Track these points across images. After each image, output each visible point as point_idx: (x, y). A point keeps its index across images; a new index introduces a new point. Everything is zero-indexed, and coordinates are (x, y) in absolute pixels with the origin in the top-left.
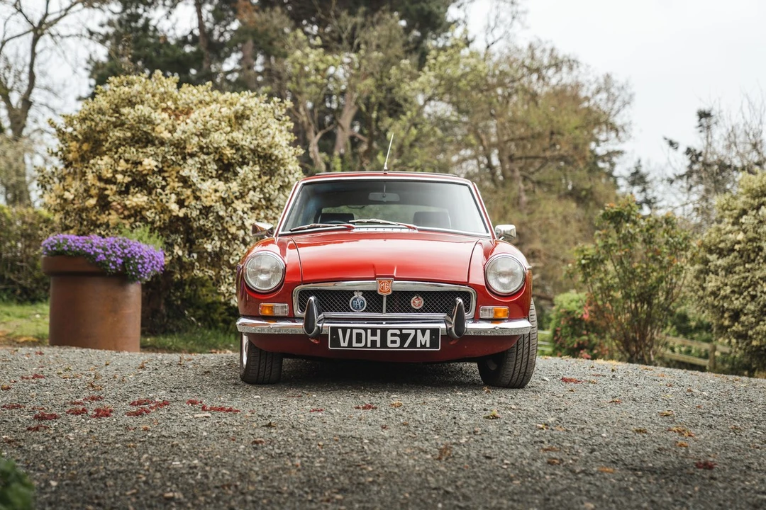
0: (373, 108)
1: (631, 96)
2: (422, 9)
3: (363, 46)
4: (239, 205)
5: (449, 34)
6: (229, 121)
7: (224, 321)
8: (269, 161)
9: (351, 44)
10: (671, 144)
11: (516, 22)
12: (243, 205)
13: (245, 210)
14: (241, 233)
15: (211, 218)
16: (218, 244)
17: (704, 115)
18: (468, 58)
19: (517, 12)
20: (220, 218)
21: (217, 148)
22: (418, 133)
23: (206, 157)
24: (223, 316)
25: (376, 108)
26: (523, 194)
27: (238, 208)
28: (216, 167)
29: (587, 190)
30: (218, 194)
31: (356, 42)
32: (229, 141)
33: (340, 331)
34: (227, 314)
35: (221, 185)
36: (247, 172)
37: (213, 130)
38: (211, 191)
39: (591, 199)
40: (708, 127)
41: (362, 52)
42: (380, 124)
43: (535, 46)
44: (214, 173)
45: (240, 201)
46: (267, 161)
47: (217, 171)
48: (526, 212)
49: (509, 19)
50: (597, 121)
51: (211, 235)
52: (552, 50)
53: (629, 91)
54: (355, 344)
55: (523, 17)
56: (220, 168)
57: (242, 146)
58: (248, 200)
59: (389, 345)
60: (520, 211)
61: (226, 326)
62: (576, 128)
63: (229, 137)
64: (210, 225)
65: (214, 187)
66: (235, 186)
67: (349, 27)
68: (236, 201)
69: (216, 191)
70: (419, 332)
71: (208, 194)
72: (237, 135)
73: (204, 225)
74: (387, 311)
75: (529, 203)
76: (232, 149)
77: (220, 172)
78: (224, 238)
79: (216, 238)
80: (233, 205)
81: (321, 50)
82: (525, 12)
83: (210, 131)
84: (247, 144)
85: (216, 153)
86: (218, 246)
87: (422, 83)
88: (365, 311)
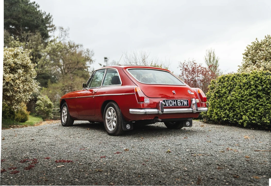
0: (34, 56)
1: (94, 53)
2: (43, 32)
3: (30, 41)
4: (18, 81)
5: (48, 39)
6: (12, 56)
7: (9, 116)
8: (26, 68)
9: (27, 40)
10: (100, 65)
11: (66, 36)
12: (19, 81)
13: (20, 82)
14: (19, 90)
15: (9, 86)
16: (12, 93)
17: (106, 58)
18: (58, 44)
19: (66, 34)
20: (12, 85)
21: (9, 64)
22: (46, 62)
23: (6, 67)
24: (8, 114)
25: (35, 56)
26: (71, 77)
27: (17, 82)
28: (9, 70)
29: (86, 75)
30: (11, 78)
31: (28, 39)
32: (13, 62)
34: (9, 114)
35: (12, 75)
36: (21, 71)
37: (7, 58)
38: (8, 77)
39: (87, 77)
40: (107, 61)
41: (30, 42)
42: (36, 60)
43: (70, 42)
44: (9, 71)
45: (18, 80)
46: (25, 67)
47: (10, 71)
48: (72, 81)
49: (64, 36)
50: (88, 59)
51: (9, 91)
52: (74, 43)
53: (93, 52)
55: (68, 35)
56: (11, 70)
57: (18, 63)
58: (20, 79)
60: (71, 81)
61: (9, 117)
62: (83, 61)
63: (13, 60)
64: (9, 88)
65: (9, 76)
66: (16, 76)
67: (26, 36)
68: (16, 80)
69: (10, 77)
71: (7, 78)
72: (16, 60)
73: (6, 88)
75: (73, 79)
76: (14, 64)
77: (11, 71)
78: (13, 91)
79: (11, 92)
80: (16, 81)
81: (19, 41)
82: (68, 34)
83: (7, 59)
84: (19, 63)
85: (9, 65)
86: (12, 94)
87: (47, 50)
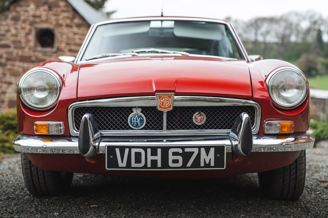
33: (118, 150)
54: (133, 164)
59: (171, 164)
70: (203, 150)
74: (168, 128)
88: (144, 128)
